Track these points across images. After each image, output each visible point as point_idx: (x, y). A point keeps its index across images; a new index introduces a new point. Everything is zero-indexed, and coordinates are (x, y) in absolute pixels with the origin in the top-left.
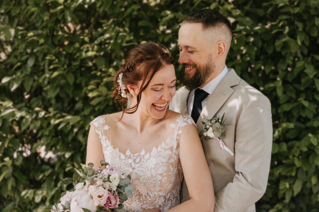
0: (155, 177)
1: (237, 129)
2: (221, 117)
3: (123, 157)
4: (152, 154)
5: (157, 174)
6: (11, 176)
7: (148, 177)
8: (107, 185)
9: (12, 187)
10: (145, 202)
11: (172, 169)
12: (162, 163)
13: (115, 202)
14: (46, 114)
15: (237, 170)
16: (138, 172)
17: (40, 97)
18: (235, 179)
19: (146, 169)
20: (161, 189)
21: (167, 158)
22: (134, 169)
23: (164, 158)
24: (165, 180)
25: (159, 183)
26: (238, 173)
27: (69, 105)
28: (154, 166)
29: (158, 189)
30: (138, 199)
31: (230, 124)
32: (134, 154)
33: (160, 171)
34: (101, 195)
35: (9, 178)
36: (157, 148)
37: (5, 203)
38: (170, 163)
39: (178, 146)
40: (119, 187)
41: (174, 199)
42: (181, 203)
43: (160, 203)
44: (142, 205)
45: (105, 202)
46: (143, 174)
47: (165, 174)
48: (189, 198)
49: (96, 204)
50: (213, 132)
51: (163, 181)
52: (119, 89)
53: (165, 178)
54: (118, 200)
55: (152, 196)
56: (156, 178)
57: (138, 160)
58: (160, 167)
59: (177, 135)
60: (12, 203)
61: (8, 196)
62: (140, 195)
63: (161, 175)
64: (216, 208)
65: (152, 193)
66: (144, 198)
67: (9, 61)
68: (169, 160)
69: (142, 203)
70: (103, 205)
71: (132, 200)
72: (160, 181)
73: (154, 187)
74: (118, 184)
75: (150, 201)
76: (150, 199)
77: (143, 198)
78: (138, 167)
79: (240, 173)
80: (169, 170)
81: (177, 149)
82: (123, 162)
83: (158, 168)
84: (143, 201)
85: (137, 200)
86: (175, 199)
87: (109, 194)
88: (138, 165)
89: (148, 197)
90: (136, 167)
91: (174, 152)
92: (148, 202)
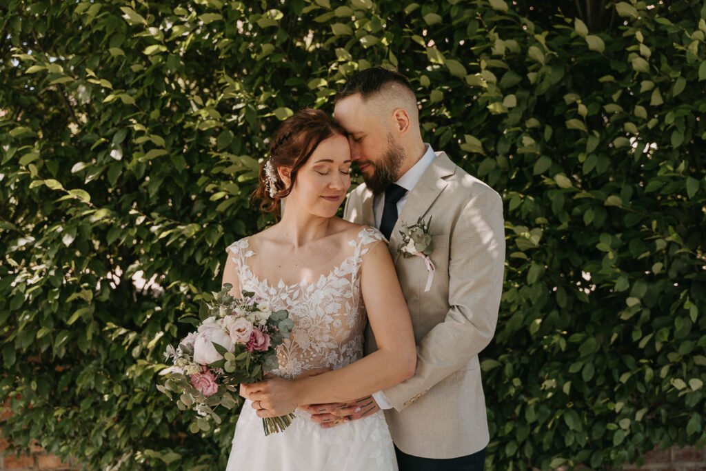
0: (322, 318)
1: (453, 239)
2: (426, 223)
3: (272, 291)
4: (318, 285)
5: (325, 313)
6: (93, 319)
7: (312, 319)
8: (252, 316)
9: (94, 335)
10: (307, 361)
11: (350, 308)
12: (333, 296)
13: (263, 341)
14: (146, 220)
15: (451, 304)
16: (296, 312)
17: (135, 193)
18: (448, 318)
19: (309, 307)
20: (331, 337)
21: (341, 290)
22: (290, 307)
23: (338, 289)
24: (337, 324)
25: (329, 327)
26: (453, 307)
27: (183, 207)
28: (320, 302)
29: (327, 337)
30: (296, 356)
31: (441, 233)
32: (289, 286)
33: (330, 309)
34: (242, 328)
35: (89, 321)
36: (326, 276)
37: (82, 362)
38: (346, 299)
39: (360, 273)
40: (269, 321)
41: (354, 355)
42: (365, 355)
43: (331, 361)
44: (302, 366)
45: (248, 340)
46: (304, 315)
47: (338, 315)
48: (375, 348)
49: (234, 341)
50: (415, 245)
51: (335, 324)
52: (267, 182)
53: (339, 321)
54: (269, 340)
55: (317, 349)
56: (323, 320)
57: (296, 295)
58: (330, 302)
59: (360, 257)
60: (94, 362)
61: (88, 351)
62: (300, 350)
63: (331, 315)
64: (419, 362)
65: (317, 345)
66: (305, 354)
67: (85, 137)
68: (345, 292)
69: (303, 363)
70: (245, 344)
71: (287, 359)
72: (330, 324)
73: (321, 334)
74: (268, 316)
75: (315, 358)
76: (314, 356)
77: (303, 354)
78: (297, 305)
79: (456, 308)
80: (344, 309)
81: (357, 279)
82: (274, 298)
83: (328, 304)
84: (304, 358)
85: (295, 359)
86: (356, 355)
87: (254, 329)
88: (296, 302)
89: (312, 353)
90: (293, 305)
91: (353, 281)
92: (312, 359)
